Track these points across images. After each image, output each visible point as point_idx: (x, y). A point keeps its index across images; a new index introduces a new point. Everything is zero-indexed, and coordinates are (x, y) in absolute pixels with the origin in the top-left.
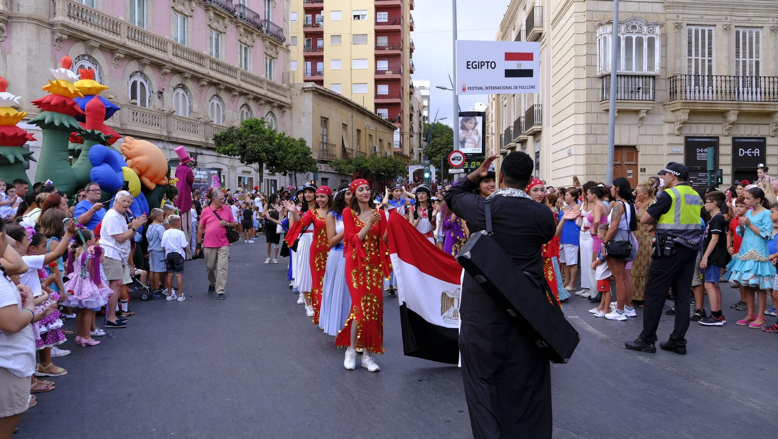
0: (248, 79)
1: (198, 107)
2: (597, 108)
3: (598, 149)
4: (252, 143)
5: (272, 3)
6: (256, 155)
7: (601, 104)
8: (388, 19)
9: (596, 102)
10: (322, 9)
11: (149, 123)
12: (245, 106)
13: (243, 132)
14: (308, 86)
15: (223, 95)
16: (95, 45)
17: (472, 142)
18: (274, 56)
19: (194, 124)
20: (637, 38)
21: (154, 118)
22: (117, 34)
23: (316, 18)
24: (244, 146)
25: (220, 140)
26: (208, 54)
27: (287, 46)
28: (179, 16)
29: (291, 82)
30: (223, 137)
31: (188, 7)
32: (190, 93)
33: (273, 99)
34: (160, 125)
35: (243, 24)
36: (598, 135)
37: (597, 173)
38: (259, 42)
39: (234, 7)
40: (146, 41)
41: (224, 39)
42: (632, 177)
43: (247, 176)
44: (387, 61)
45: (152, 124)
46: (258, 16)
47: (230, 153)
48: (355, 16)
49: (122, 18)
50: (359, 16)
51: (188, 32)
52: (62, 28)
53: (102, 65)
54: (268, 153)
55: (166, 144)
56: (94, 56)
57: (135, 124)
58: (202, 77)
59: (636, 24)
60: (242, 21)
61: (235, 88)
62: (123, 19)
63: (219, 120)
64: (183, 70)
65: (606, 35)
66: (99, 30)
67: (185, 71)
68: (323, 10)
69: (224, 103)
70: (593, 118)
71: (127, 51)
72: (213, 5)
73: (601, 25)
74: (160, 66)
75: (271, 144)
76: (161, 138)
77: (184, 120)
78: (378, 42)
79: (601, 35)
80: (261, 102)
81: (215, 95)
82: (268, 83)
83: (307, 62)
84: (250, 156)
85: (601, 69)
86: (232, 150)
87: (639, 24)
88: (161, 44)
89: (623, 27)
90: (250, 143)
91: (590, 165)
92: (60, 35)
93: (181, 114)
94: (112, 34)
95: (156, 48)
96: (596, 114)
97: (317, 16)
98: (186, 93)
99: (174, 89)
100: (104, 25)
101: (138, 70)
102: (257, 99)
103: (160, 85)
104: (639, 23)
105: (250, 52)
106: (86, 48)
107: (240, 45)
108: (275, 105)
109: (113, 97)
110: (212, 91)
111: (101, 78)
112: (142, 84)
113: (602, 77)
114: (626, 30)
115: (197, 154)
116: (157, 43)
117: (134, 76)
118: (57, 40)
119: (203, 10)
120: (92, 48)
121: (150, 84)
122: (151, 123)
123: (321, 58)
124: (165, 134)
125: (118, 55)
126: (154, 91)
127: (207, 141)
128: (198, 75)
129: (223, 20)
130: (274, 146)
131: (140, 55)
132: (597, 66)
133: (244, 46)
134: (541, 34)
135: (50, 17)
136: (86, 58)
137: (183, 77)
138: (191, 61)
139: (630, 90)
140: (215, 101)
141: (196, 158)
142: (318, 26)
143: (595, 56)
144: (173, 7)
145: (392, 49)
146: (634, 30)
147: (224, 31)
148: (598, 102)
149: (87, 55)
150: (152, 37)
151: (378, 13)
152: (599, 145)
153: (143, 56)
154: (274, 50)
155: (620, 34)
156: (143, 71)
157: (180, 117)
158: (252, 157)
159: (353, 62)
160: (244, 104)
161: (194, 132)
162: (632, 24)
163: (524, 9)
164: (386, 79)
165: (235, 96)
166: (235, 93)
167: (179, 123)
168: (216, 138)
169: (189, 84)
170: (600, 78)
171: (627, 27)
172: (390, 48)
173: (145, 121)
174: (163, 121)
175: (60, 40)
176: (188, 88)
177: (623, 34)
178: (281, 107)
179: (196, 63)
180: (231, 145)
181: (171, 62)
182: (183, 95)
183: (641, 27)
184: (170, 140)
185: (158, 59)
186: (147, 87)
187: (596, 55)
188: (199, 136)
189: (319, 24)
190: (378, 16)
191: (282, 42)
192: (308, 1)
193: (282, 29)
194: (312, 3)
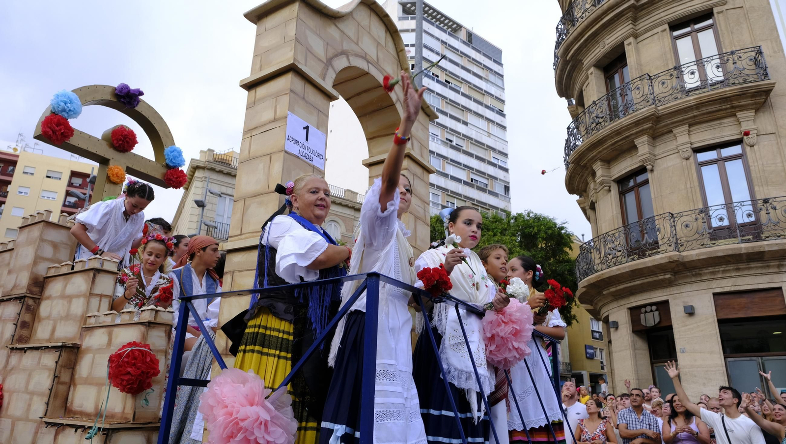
10: (4, 203)
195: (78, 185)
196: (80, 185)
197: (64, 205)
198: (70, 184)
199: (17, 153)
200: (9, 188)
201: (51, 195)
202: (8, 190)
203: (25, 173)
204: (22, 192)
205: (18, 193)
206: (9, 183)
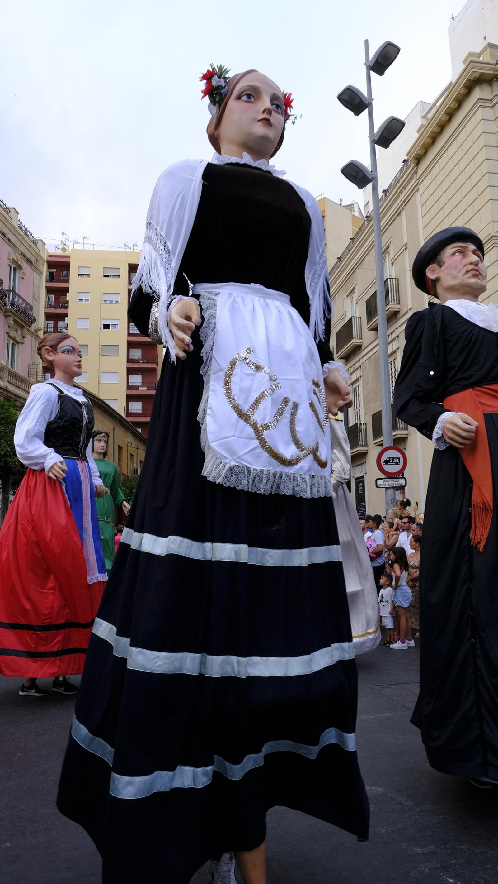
5: (19, 273)
10: (66, 315)
18: (18, 339)
23: (59, 325)
27: (36, 331)
44: (141, 376)
48: (105, 325)
68: (67, 316)
78: (130, 354)
82: (10, 374)
83: (46, 374)
97: (60, 323)
134: (398, 312)
145: (147, 363)
154: (19, 333)
159: (101, 374)
163: (348, 296)
164: (139, 395)
172: (145, 361)
190: (130, 326)
191: (31, 323)
192: (50, 306)
193: (32, 307)
194: (55, 308)
199: (66, 254)
200: (69, 297)
201: (114, 298)
202: (67, 300)
203: (80, 275)
204: (82, 299)
205: (78, 301)
206: (67, 290)
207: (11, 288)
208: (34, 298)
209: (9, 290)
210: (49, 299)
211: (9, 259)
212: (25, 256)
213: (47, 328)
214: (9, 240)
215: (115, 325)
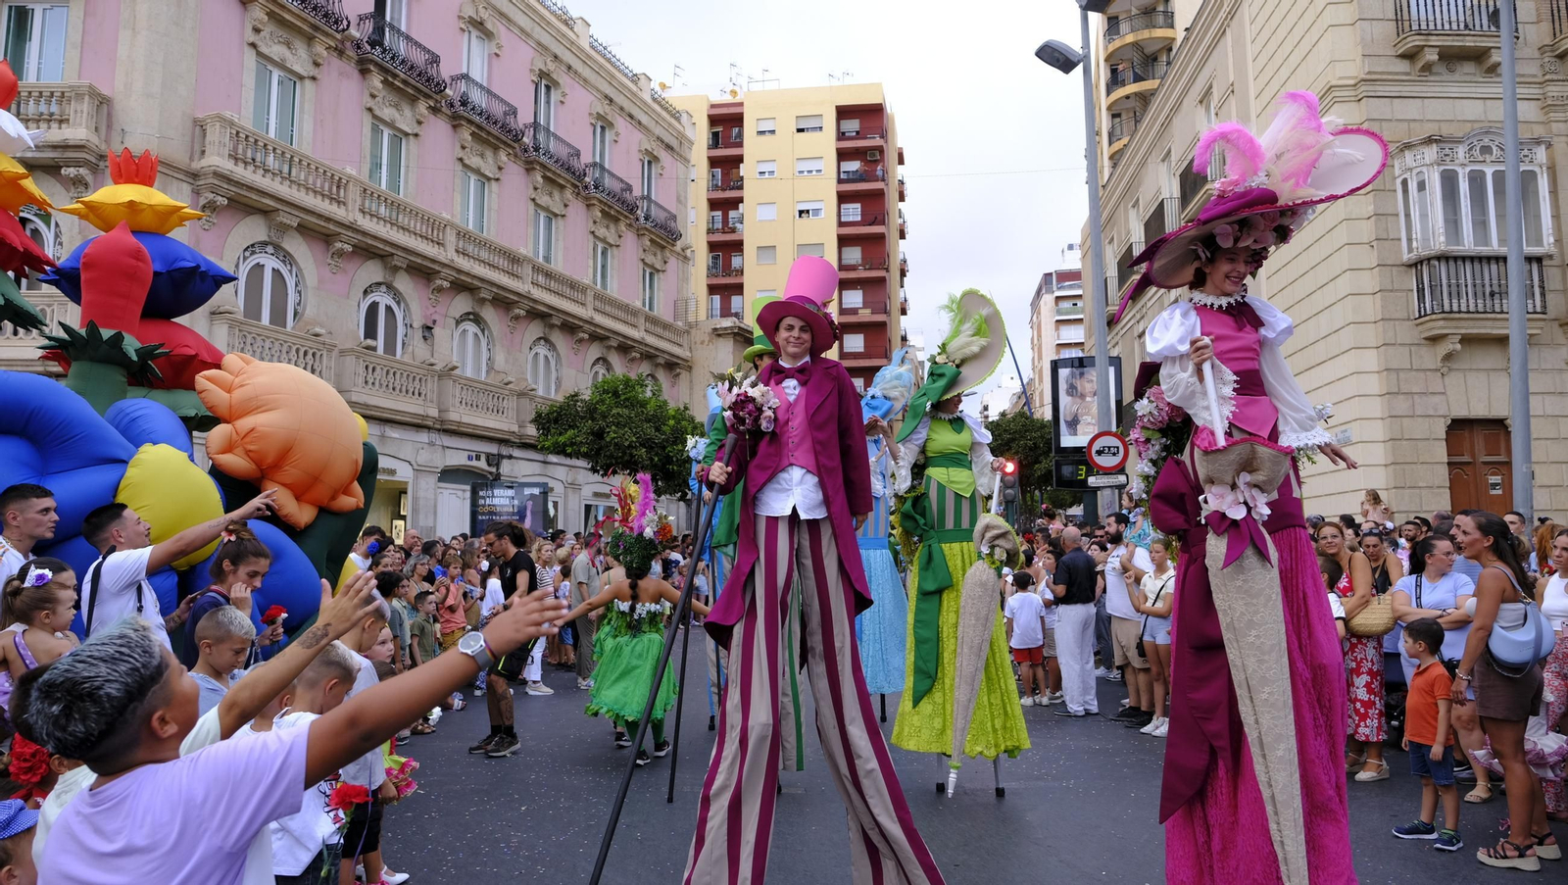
0: (608, 309)
1: (507, 361)
2: (1408, 333)
3: (1418, 428)
4: (617, 426)
5: (656, 168)
6: (624, 453)
7: (1417, 325)
8: (862, 215)
9: (1404, 320)
10: (741, 200)
11: (401, 391)
12: (601, 362)
13: (597, 403)
14: (725, 326)
15: (558, 338)
16: (289, 222)
17: (1094, 421)
18: (658, 267)
19: (497, 395)
20: (1495, 174)
21: (411, 379)
22: (339, 202)
23: (730, 216)
24: (599, 435)
25: (548, 422)
26: (531, 255)
27: (683, 250)
28: (473, 177)
29: (691, 319)
30: (555, 414)
31: (491, 162)
32: (490, 332)
33: (657, 349)
34: (423, 395)
35: (601, 201)
36: (1416, 397)
37: (1421, 485)
38: (630, 240)
39: (584, 167)
40: (400, 220)
41: (562, 228)
42: (1500, 492)
43: (602, 504)
44: (862, 291)
45: (407, 392)
46: (629, 188)
47: (569, 450)
48: (801, 212)
49: (350, 171)
50: (808, 211)
51: (489, 210)
52: (216, 182)
53: (302, 266)
54: (652, 448)
55: (435, 437)
56: (286, 245)
57: (370, 392)
58: (516, 298)
59: (1491, 144)
60: (598, 195)
61: (581, 324)
62: (354, 173)
63: (548, 388)
64: (476, 282)
65: (1424, 169)
66: (298, 190)
67: (480, 285)
68: (742, 202)
69: (558, 354)
70: (1400, 358)
71: (360, 237)
72: (543, 159)
73: (1408, 146)
74: (429, 274)
75: (658, 429)
76: (425, 422)
77: (476, 385)
78: (843, 257)
79: (1411, 170)
80: (634, 354)
81: (540, 338)
82: (648, 318)
83: (714, 296)
84: (611, 456)
85: (1415, 244)
86: (572, 444)
87: (1497, 143)
88: (434, 228)
89: (1461, 151)
90: (613, 427)
91: (1402, 466)
92: (211, 196)
93: (469, 373)
94: (327, 201)
95: (421, 236)
96: (1407, 348)
97: (732, 214)
98: (483, 331)
99: (458, 323)
100: (311, 182)
101: (381, 280)
102: (625, 348)
103: (429, 313)
104: (1498, 140)
105: (613, 257)
106: (270, 228)
107: (595, 243)
108: (662, 362)
109: (323, 331)
110: (535, 330)
111: (300, 292)
112: (389, 308)
113: (1416, 264)
114: (1467, 156)
115: (501, 457)
116: (424, 227)
117: (372, 292)
118: (204, 207)
119: (522, 171)
120: (284, 228)
121: (407, 310)
122: (404, 389)
123: (739, 289)
124: (434, 412)
125: (339, 245)
126: (415, 325)
127: (522, 431)
128: (507, 295)
129: (561, 192)
130: (664, 433)
131: (387, 248)
132: (1400, 240)
133: (600, 246)
135: (191, 159)
136: (270, 249)
137: (477, 297)
138: (494, 267)
139: (1488, 290)
140: (542, 350)
141: (498, 465)
142: (733, 231)
143: (1395, 218)
144: (461, 160)
145: (870, 269)
146: (1487, 156)
147: (563, 213)
148: (1408, 319)
149: (271, 244)
150: (414, 213)
151: (843, 206)
152: (1420, 419)
153: (394, 251)
154: (659, 257)
155: (1457, 165)
156: (391, 281)
157: (467, 379)
158: (616, 458)
160: (599, 359)
161: (495, 410)
162: (1482, 143)
163: (1163, 160)
164: (859, 323)
165: (581, 341)
166: (581, 335)
167: (465, 392)
168: (540, 420)
169: (489, 314)
170: (1410, 266)
171: (1471, 149)
172: (867, 267)
173: (391, 386)
174: (431, 387)
175: (210, 207)
176: (485, 322)
177: (1463, 165)
178: (673, 366)
179: (503, 271)
180: (570, 433)
181: (452, 265)
182: (476, 334)
183: (1502, 149)
184: (445, 427)
185: (425, 257)
186: (399, 315)
187: (1397, 215)
188: (505, 420)
189: (735, 228)
190: (842, 211)
191: (675, 240)
192: (715, 188)
193: (675, 217)
194: (723, 190)
195: (854, 134)
196: (858, 132)
197: (840, 181)
198: (841, 136)
199: (738, 100)
200: (744, 169)
201: (814, 165)
202: (741, 175)
203: (760, 133)
204: (764, 173)
205: (758, 176)
206: (740, 159)
207: (646, 193)
208: (679, 200)
209: (643, 198)
210: (713, 176)
211: (640, 151)
212: (662, 141)
213: (713, 223)
214: (640, 123)
215: (817, 212)
